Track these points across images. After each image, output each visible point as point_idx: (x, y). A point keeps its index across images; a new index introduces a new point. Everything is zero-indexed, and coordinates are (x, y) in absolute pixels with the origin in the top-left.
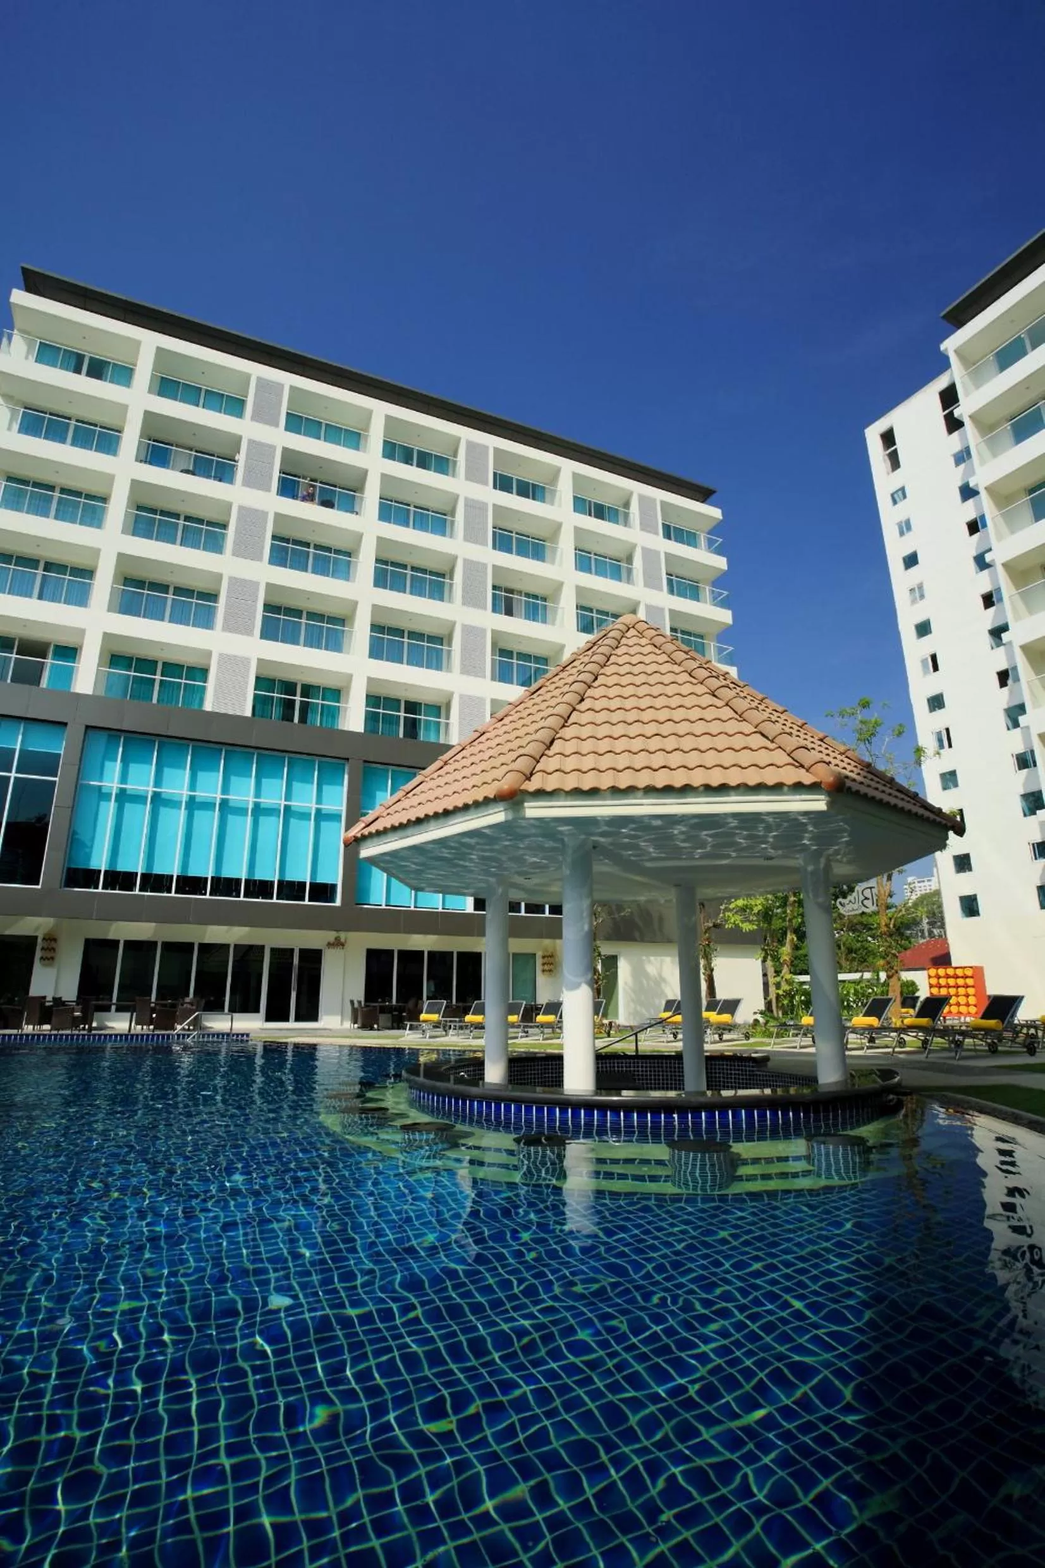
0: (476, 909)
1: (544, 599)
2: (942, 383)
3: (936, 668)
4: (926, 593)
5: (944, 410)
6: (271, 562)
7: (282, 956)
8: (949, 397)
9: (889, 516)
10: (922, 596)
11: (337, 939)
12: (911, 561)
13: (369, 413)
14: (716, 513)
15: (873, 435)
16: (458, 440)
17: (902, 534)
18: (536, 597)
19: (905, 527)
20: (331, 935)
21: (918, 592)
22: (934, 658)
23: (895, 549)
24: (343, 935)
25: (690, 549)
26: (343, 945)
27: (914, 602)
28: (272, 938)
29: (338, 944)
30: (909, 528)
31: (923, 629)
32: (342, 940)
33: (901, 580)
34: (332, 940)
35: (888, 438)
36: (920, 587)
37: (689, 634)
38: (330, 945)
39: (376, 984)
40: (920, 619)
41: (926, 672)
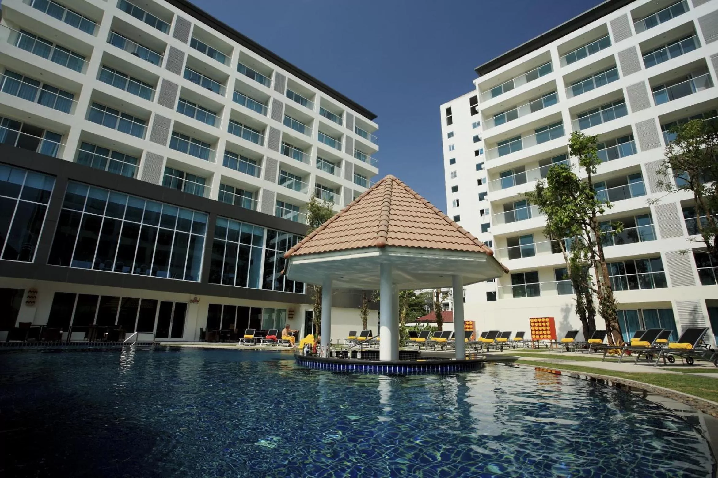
0: (263, 288)
1: (302, 151)
2: (472, 94)
3: (458, 205)
4: (457, 175)
5: (471, 105)
6: (177, 111)
7: (166, 306)
8: (474, 101)
9: (446, 142)
10: (456, 176)
11: (196, 299)
12: (453, 161)
13: (232, 48)
14: (376, 126)
15: (443, 108)
16: (272, 71)
17: (450, 150)
18: (299, 149)
19: (452, 148)
20: (193, 296)
21: (454, 174)
22: (458, 201)
23: (447, 156)
24: (198, 297)
25: (363, 138)
26: (198, 301)
27: (452, 177)
28: (161, 296)
29: (196, 301)
30: (453, 148)
31: (455, 189)
32: (198, 299)
33: (448, 168)
34: (192, 298)
35: (449, 111)
36: (455, 173)
37: (360, 176)
38: (192, 301)
39: (212, 320)
40: (454, 185)
41: (454, 206)
